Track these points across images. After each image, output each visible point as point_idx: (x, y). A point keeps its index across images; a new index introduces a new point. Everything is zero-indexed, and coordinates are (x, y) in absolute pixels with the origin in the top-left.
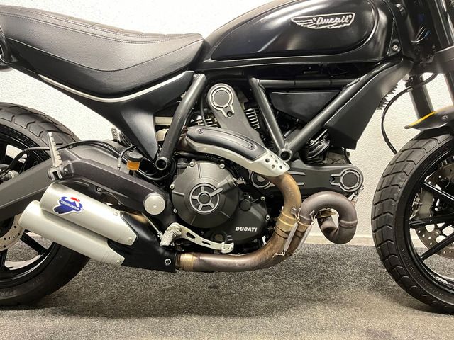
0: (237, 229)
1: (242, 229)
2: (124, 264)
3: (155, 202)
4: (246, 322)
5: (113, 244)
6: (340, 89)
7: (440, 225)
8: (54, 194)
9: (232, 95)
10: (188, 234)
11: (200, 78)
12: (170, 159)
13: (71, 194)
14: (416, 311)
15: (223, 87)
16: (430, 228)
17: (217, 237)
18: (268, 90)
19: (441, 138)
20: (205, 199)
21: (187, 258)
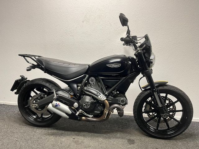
0: (95, 112)
1: (96, 112)
2: (69, 118)
3: (76, 105)
4: (99, 135)
5: (67, 114)
6: (120, 80)
7: (154, 113)
8: (55, 102)
9: (94, 80)
10: (83, 112)
11: (87, 76)
12: (80, 95)
13: (58, 103)
14: (145, 136)
15: (93, 78)
16: (151, 114)
17: (90, 113)
18: (103, 80)
19: (148, 91)
20: (86, 105)
21: (84, 118)
